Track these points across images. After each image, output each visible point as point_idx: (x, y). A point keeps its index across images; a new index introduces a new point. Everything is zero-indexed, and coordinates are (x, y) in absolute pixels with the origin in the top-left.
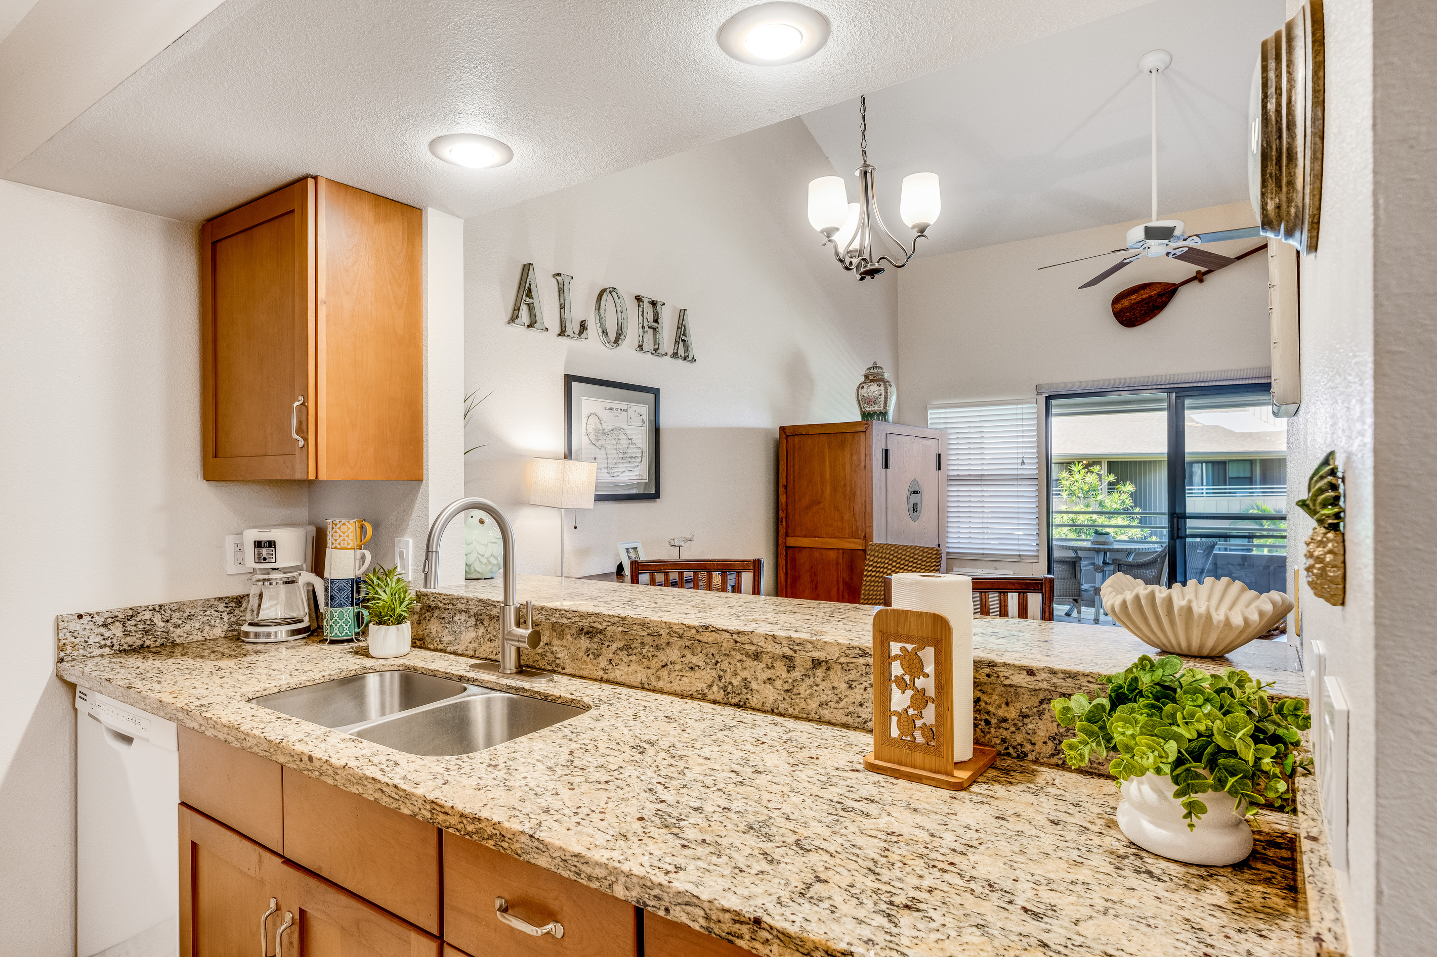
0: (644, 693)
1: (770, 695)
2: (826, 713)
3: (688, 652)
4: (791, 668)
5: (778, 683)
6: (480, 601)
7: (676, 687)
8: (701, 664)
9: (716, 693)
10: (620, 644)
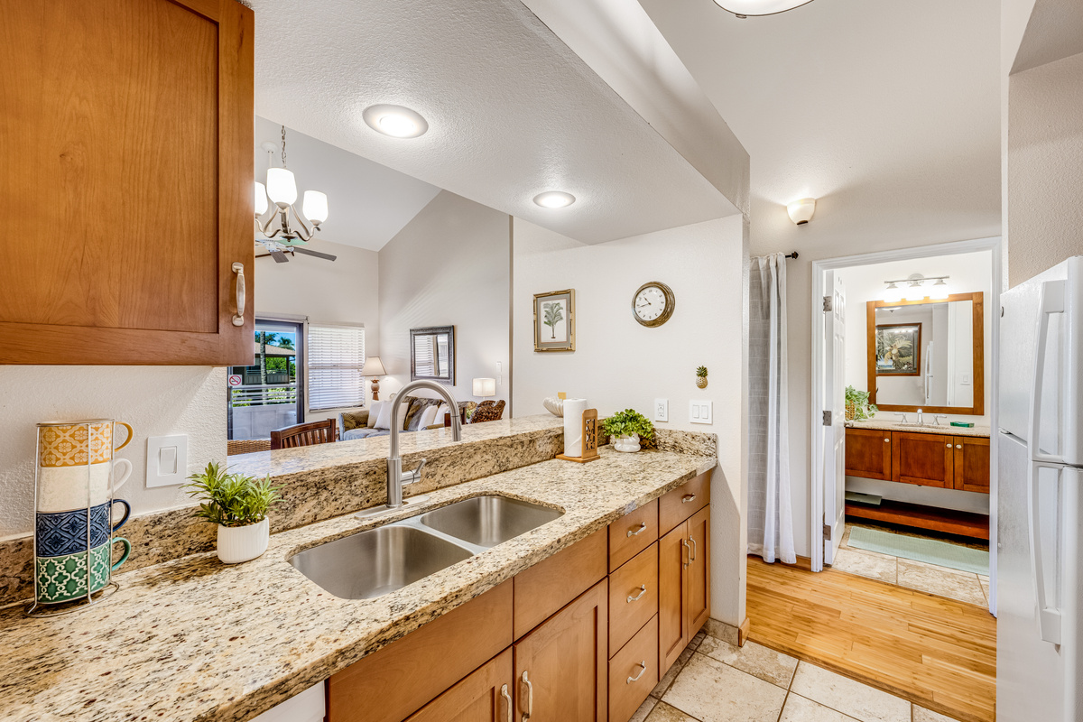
0: (466, 484)
1: (516, 460)
2: (533, 460)
3: (484, 455)
4: (523, 446)
5: (518, 455)
6: (339, 467)
7: (478, 474)
8: (490, 458)
9: (497, 469)
10: (449, 463)
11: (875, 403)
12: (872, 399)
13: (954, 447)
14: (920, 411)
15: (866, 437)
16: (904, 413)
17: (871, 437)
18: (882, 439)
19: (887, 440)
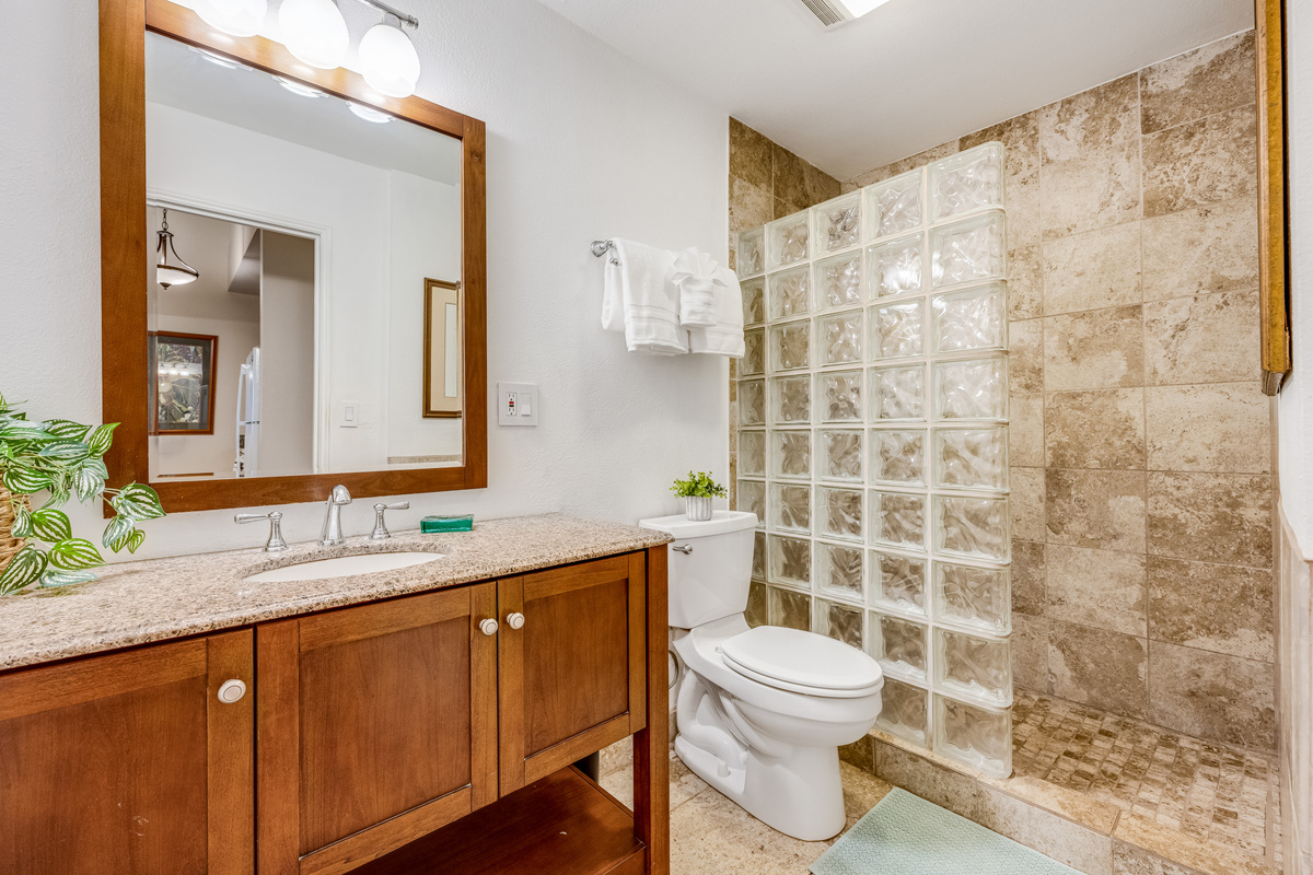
11: (142, 478)
12: (125, 463)
13: (502, 621)
14: (341, 493)
15: (89, 707)
16: (275, 510)
17: (127, 701)
18: (201, 687)
19: (232, 691)
